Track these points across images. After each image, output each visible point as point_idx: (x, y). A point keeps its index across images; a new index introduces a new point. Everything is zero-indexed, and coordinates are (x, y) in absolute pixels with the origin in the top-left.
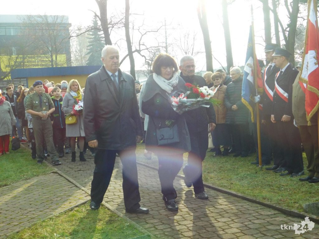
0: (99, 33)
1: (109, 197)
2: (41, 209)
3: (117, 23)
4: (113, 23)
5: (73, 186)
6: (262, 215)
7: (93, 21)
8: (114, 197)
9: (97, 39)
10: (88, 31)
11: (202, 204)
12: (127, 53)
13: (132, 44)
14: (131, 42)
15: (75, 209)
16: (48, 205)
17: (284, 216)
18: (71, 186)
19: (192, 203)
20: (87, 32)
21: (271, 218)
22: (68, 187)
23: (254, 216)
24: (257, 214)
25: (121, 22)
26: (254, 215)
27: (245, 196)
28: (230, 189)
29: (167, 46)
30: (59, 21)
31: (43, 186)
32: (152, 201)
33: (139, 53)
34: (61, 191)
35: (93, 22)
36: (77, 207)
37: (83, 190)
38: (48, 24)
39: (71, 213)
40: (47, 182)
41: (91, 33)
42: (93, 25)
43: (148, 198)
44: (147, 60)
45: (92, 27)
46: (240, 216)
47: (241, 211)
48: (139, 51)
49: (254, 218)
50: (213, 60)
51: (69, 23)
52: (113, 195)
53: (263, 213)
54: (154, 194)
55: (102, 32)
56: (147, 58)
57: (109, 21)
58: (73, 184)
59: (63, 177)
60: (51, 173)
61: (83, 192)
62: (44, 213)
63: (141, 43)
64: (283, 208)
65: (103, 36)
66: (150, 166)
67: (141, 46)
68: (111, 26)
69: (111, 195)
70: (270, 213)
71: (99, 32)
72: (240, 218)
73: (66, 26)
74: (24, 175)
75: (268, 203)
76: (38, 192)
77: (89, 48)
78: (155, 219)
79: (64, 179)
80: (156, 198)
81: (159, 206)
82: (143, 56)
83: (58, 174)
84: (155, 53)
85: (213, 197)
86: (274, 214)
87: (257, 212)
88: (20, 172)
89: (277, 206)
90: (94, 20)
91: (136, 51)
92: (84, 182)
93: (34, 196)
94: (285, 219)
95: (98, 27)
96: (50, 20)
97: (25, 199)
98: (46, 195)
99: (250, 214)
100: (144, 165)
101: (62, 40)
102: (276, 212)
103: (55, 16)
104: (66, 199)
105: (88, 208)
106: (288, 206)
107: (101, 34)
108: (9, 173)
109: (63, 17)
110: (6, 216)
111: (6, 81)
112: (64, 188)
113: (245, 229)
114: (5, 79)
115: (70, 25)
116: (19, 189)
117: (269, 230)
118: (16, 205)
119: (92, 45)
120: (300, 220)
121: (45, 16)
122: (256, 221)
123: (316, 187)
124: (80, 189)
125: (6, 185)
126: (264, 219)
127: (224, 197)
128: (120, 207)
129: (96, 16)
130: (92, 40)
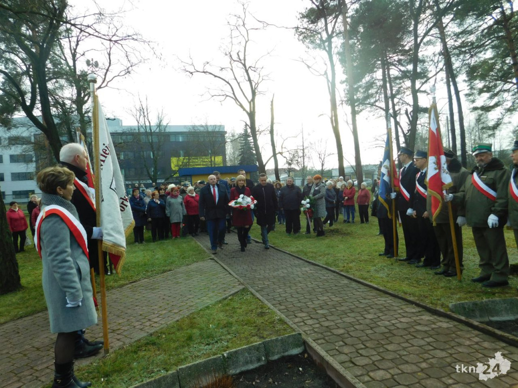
0: (249, 139)
1: (260, 286)
2: (199, 297)
3: (264, 131)
4: (260, 130)
5: (227, 273)
6: (407, 312)
8: (263, 286)
9: (247, 143)
11: (347, 298)
12: (272, 154)
14: (275, 146)
15: (229, 298)
16: (205, 293)
17: (430, 314)
18: (225, 274)
19: (337, 295)
20: (239, 138)
21: (417, 316)
22: (223, 274)
23: (399, 314)
24: (402, 311)
25: (267, 129)
26: (399, 311)
27: (387, 290)
28: (371, 281)
29: (303, 149)
30: (217, 130)
31: (201, 272)
32: (299, 292)
33: (282, 155)
34: (217, 278)
35: (244, 130)
36: (231, 295)
37: (236, 278)
38: (208, 132)
39: (226, 302)
40: (205, 269)
41: (242, 139)
42: (244, 132)
43: (294, 288)
44: (288, 161)
45: (243, 134)
46: (386, 312)
47: (385, 307)
48: (281, 153)
49: (399, 316)
50: (344, 160)
51: (225, 131)
52: (263, 284)
53: (407, 310)
54: (301, 285)
55: (251, 138)
56: (288, 159)
57: (257, 129)
58: (228, 271)
59: (219, 263)
60: (209, 259)
61: (236, 280)
62: (202, 301)
63: (283, 147)
64: (428, 306)
65: (252, 141)
66: (294, 255)
67: (283, 149)
68: (259, 133)
69: (261, 284)
70: (414, 310)
72: (386, 315)
73: (222, 134)
74: (186, 261)
75: (411, 298)
76: (197, 278)
77: (240, 151)
78: (303, 312)
79: (220, 266)
80: (302, 289)
81: (306, 298)
82: (285, 157)
83: (215, 260)
85: (356, 289)
86: (419, 312)
87: (402, 309)
88: (183, 258)
89: (421, 304)
90: (245, 128)
91: (280, 153)
92: (236, 270)
93: (194, 282)
94: (431, 318)
95: (248, 134)
96: (210, 129)
97: (185, 286)
98: (203, 281)
99: (395, 311)
100: (289, 254)
102: (421, 309)
103: (214, 126)
104: (221, 287)
105: (241, 297)
106: (431, 303)
107: (251, 139)
108: (174, 259)
109: (220, 126)
110: (168, 302)
111: (175, 177)
112: (220, 275)
113: (393, 328)
114: (175, 176)
115: (226, 132)
116: (181, 275)
117: (417, 331)
118: (178, 291)
119: (243, 148)
120: (447, 320)
121: (206, 126)
122: (403, 320)
123: (454, 282)
124: (234, 277)
125: (170, 270)
126: (410, 318)
127: (366, 290)
128: (269, 297)
129: (246, 125)
130: (243, 144)
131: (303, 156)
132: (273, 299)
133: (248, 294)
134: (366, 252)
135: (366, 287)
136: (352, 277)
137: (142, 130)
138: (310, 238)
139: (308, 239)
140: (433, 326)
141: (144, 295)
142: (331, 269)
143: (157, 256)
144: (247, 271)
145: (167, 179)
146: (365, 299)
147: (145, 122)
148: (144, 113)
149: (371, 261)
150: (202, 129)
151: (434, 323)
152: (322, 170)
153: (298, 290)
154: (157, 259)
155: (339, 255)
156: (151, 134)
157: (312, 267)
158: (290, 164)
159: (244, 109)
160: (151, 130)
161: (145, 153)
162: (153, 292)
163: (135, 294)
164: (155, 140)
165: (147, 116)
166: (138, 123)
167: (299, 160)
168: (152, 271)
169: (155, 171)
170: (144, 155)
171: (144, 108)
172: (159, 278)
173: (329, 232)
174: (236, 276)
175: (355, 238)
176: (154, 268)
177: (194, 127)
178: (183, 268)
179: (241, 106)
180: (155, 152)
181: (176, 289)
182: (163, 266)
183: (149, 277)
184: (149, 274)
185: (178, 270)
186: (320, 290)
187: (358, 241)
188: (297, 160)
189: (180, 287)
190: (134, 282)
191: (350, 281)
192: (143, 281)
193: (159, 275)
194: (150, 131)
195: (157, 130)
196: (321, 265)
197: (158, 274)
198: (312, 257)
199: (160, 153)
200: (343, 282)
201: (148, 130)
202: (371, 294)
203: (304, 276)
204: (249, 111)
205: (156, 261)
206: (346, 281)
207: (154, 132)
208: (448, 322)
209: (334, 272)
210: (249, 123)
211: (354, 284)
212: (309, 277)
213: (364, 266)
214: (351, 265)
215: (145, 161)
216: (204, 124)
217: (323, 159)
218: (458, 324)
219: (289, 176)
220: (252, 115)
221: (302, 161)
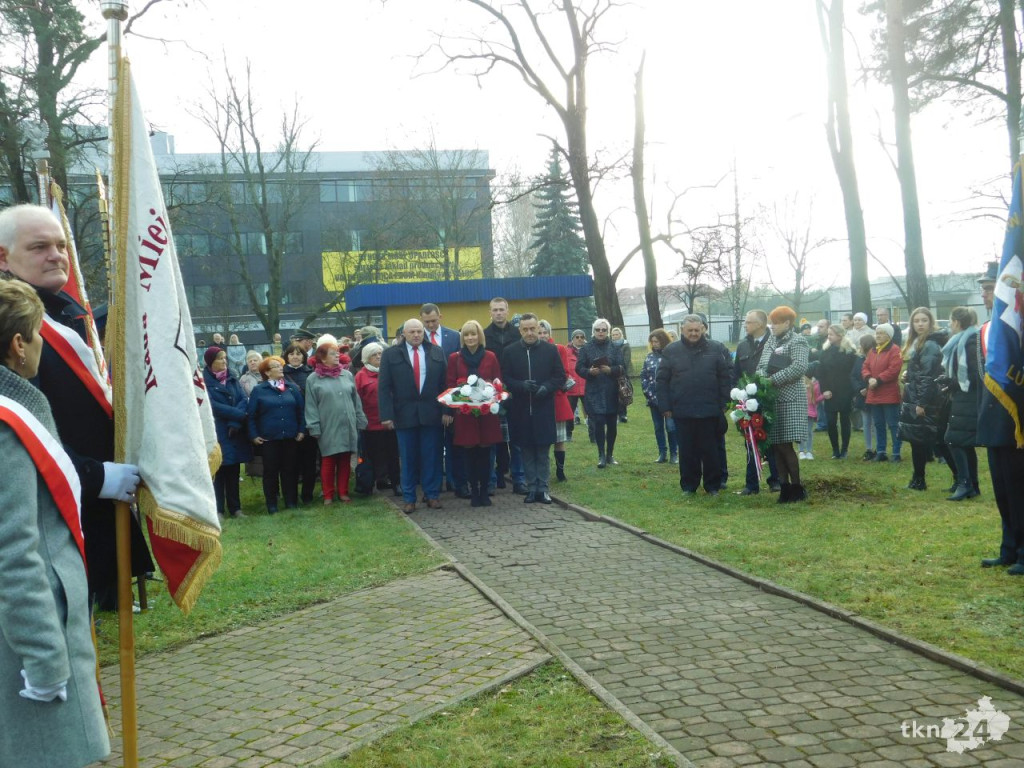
0: (563, 193)
1: (598, 656)
2: (411, 685)
3: (613, 167)
4: (601, 166)
5: (498, 612)
7: (549, 163)
8: (610, 655)
9: (558, 207)
10: (538, 188)
11: (875, 698)
12: (637, 241)
13: (649, 220)
14: (649, 215)
15: (503, 691)
16: (428, 674)
18: (490, 614)
19: (842, 689)
20: (534, 192)
22: (483, 615)
25: (622, 163)
28: (955, 648)
29: (738, 224)
30: (465, 164)
31: (417, 608)
32: (721, 677)
33: (668, 243)
34: (465, 627)
35: (548, 166)
36: (507, 682)
37: (524, 630)
38: (437, 173)
39: (492, 703)
40: (428, 598)
41: (544, 193)
42: (549, 173)
43: (708, 664)
44: (688, 262)
45: (547, 177)
48: (667, 239)
51: (491, 168)
52: (607, 649)
54: (727, 654)
55: (573, 190)
56: (689, 255)
57: (590, 163)
58: (498, 607)
59: (470, 582)
60: (439, 569)
61: (525, 635)
62: (418, 697)
63: (672, 218)
65: (575, 199)
66: (707, 559)
67: (672, 224)
68: (598, 174)
69: (602, 649)
71: (566, 189)
73: (483, 177)
74: (369, 573)
76: (404, 627)
77: (537, 230)
78: (735, 739)
79: (475, 591)
80: (733, 666)
81: (745, 697)
82: (677, 251)
83: (458, 572)
84: (707, 243)
85: (906, 673)
88: (359, 565)
90: (553, 160)
91: (661, 237)
92: (526, 603)
93: (394, 639)
95: (561, 177)
96: (443, 163)
97: (368, 649)
98: (423, 637)
100: (691, 557)
101: (472, 213)
103: (455, 152)
104: (478, 656)
105: (540, 689)
107: (571, 194)
108: (332, 567)
109: (475, 153)
110: (315, 699)
111: (334, 314)
112: (473, 619)
114: (334, 310)
115: (492, 173)
116: (354, 615)
118: (345, 667)
119: (547, 223)
121: (432, 152)
124: (517, 624)
125: (320, 601)
127: (939, 676)
128: (630, 692)
129: (557, 149)
130: (546, 210)
131: (738, 247)
132: (641, 696)
133: (560, 680)
134: (939, 555)
135: (939, 667)
136: (892, 631)
137: (234, 168)
138: (759, 506)
139: (752, 511)
141: (241, 677)
142: (825, 605)
143: (280, 558)
144: (558, 609)
145: (310, 319)
146: (936, 704)
147: (243, 142)
148: (239, 113)
149: (955, 585)
150: (418, 163)
152: (798, 292)
153: (718, 670)
154: (281, 565)
155: (851, 562)
156: (262, 178)
157: (764, 599)
158: (694, 273)
159: (551, 100)
160: (261, 168)
161: (242, 236)
162: (269, 666)
163: (215, 673)
164: (275, 197)
165: (248, 124)
166: (223, 144)
167: (724, 259)
168: (265, 603)
169: (274, 295)
170: (239, 243)
171: (239, 98)
172: (289, 623)
173: (820, 489)
174: (524, 623)
175: (904, 508)
176: (273, 595)
177: (393, 156)
178: (362, 596)
179: (541, 88)
180: (275, 235)
181: (338, 659)
182: (300, 589)
183: (256, 621)
184: (257, 611)
185: (344, 600)
186: (791, 671)
187: (913, 519)
188: (718, 261)
189: (349, 654)
190: (212, 635)
191: (887, 645)
192: (240, 632)
193: (288, 616)
194: (257, 170)
195: (281, 168)
196: (794, 593)
197: (284, 611)
198: (763, 567)
199: (289, 238)
200: (864, 648)
201: (253, 168)
202: (958, 689)
203: (738, 627)
204: (565, 105)
205: (279, 572)
206: (874, 646)
207: (271, 172)
209: (835, 615)
210: (564, 144)
211: (900, 657)
212: (754, 629)
213: (933, 598)
214: (890, 595)
215: (243, 264)
216: (424, 148)
217: (799, 259)
219: (691, 311)
220: (574, 119)
221: (734, 261)
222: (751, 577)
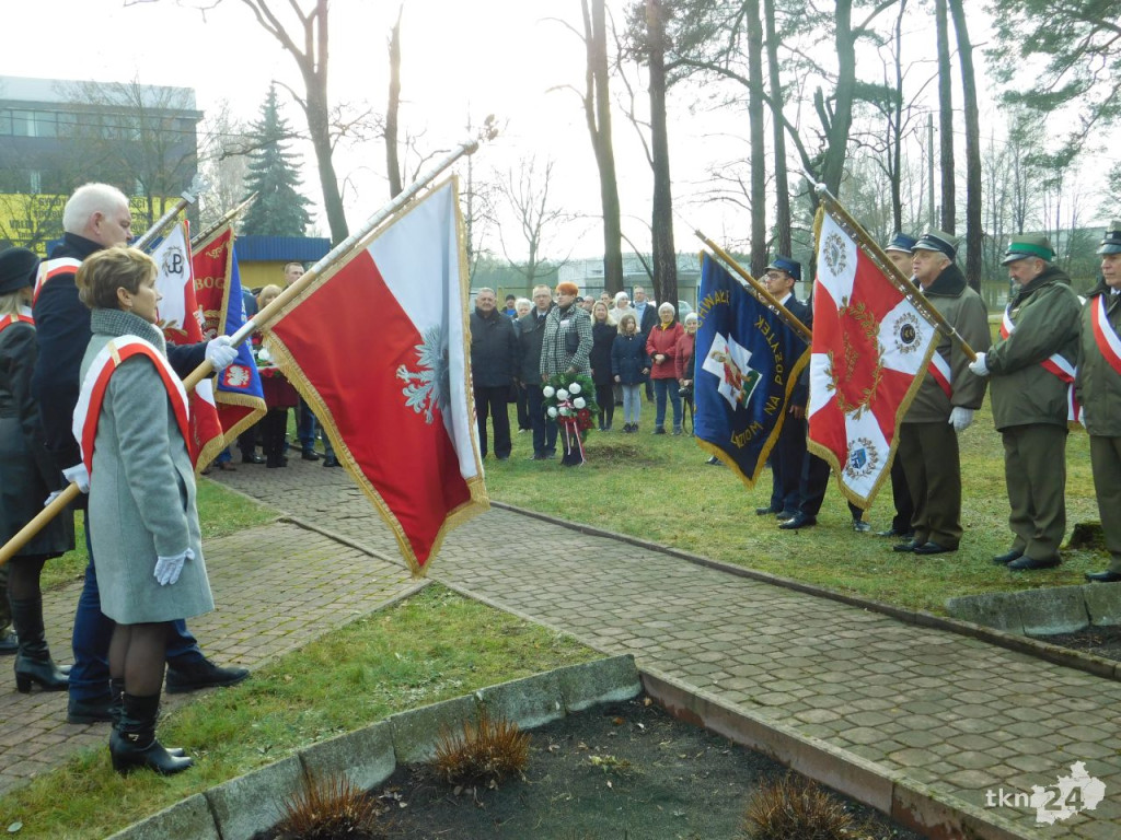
0: (279, 142)
1: (468, 580)
2: (319, 604)
4: (344, 122)
5: (360, 552)
6: (852, 621)
7: (265, 108)
8: (479, 580)
9: (272, 158)
15: (403, 605)
16: (329, 595)
17: (902, 624)
18: (354, 554)
19: (679, 595)
21: (876, 628)
22: (348, 554)
23: (837, 624)
24: (841, 620)
26: (836, 621)
27: (798, 582)
28: (754, 567)
29: (470, 191)
30: (174, 103)
31: (280, 551)
32: (580, 590)
34: (338, 563)
35: (263, 111)
36: (404, 599)
37: (394, 563)
38: (141, 111)
39: (400, 612)
40: (285, 543)
41: (255, 142)
42: (264, 120)
43: (565, 583)
45: (262, 123)
46: (805, 623)
47: (802, 613)
49: (838, 628)
51: (198, 108)
52: (474, 575)
53: (853, 617)
54: (577, 576)
58: (357, 548)
59: (315, 531)
60: (276, 521)
61: (398, 567)
64: (898, 608)
66: (525, 510)
68: (340, 130)
70: (868, 619)
72: (807, 627)
73: (188, 119)
75: (858, 596)
77: (248, 183)
78: (611, 626)
79: (325, 537)
80: (586, 583)
81: (605, 602)
83: (297, 523)
85: (722, 583)
86: (879, 621)
87: (840, 616)
89: (881, 605)
90: (268, 105)
94: (905, 631)
95: (278, 125)
96: (148, 101)
99: (825, 620)
100: (510, 509)
101: (182, 160)
102: (882, 617)
103: (162, 89)
104: (366, 582)
105: (434, 603)
106: (905, 604)
109: (187, 92)
110: (238, 616)
112: (341, 558)
113: (827, 648)
115: (199, 115)
117: (880, 651)
119: (260, 176)
120: (939, 632)
121: (135, 87)
122: (845, 634)
123: (951, 566)
124: (384, 561)
126: (861, 630)
127: (746, 585)
130: (259, 161)
133: (447, 596)
134: (722, 506)
135: (745, 579)
136: (703, 557)
138: (550, 470)
139: (545, 474)
140: (913, 642)
142: (643, 541)
146: (752, 601)
149: (740, 527)
150: (119, 99)
151: (914, 638)
152: (532, 266)
153: (575, 586)
155: (652, 511)
157: (590, 540)
159: (285, 42)
173: (604, 454)
174: (390, 559)
175: (681, 471)
177: (90, 87)
186: (634, 585)
187: (691, 479)
189: (242, 585)
191: (701, 567)
196: (614, 533)
198: (579, 515)
200: (684, 569)
202: (763, 592)
203: (576, 558)
206: (691, 568)
208: (942, 636)
209: (653, 548)
211: (713, 574)
212: (591, 559)
213: (727, 537)
214: (692, 534)
216: (125, 80)
217: (534, 229)
218: (963, 637)
222: (572, 523)
